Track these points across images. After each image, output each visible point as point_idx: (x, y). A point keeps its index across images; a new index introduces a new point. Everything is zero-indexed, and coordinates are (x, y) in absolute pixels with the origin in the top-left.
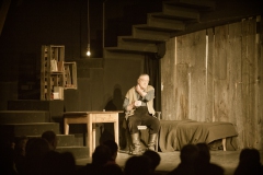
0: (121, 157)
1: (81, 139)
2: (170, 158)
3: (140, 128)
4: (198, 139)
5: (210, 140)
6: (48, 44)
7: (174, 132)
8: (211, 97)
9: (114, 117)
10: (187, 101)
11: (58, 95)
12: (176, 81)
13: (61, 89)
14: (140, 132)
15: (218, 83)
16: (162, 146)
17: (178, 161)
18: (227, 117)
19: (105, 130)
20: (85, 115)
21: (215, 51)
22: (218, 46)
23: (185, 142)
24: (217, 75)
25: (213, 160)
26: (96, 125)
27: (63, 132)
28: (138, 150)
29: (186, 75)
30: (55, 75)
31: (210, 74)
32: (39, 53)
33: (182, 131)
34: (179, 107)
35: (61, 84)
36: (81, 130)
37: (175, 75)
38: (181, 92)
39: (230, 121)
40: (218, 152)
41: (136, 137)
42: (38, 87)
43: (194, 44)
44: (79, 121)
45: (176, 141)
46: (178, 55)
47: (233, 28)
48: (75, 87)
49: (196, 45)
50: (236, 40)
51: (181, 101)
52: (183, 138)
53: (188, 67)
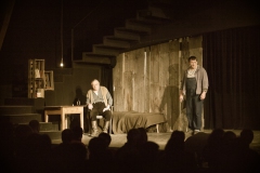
0: (85, 138)
1: (57, 126)
2: (119, 139)
3: (98, 117)
4: (140, 125)
5: (148, 125)
6: (33, 59)
7: (123, 120)
8: (148, 95)
9: (79, 110)
10: (132, 98)
11: (40, 94)
12: (124, 84)
13: (43, 90)
14: (98, 121)
15: (153, 86)
16: (114, 130)
17: (126, 141)
19: (74, 118)
20: (59, 109)
21: (151, 63)
22: (153, 59)
23: (130, 128)
24: (153, 79)
25: (150, 139)
26: (67, 116)
27: (44, 120)
29: (131, 80)
30: (38, 80)
31: (148, 79)
32: (27, 65)
33: (128, 119)
34: (126, 102)
35: (42, 87)
36: (57, 119)
37: (123, 80)
38: (127, 91)
40: (153, 134)
41: (95, 123)
42: (26, 89)
43: (137, 58)
44: (55, 113)
45: (124, 126)
46: (125, 65)
47: (163, 47)
48: (52, 89)
49: (138, 58)
50: (165, 55)
51: (128, 98)
52: (129, 124)
53: (132, 74)
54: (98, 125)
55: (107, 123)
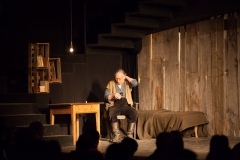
0: (103, 144)
1: (66, 129)
2: (146, 145)
3: (119, 117)
4: (172, 127)
5: (184, 127)
6: (35, 42)
7: (150, 121)
8: (184, 88)
9: (95, 108)
10: (162, 93)
11: (43, 89)
12: (151, 75)
13: (47, 83)
14: (119, 122)
15: (190, 76)
16: (140, 134)
17: (154, 148)
18: (198, 107)
19: (88, 120)
20: (69, 107)
21: (187, 46)
22: (190, 42)
23: (160, 130)
24: (189, 69)
25: (187, 146)
26: (79, 116)
27: (49, 121)
28: (118, 138)
29: (160, 69)
30: (41, 70)
31: (183, 67)
32: (27, 50)
33: (158, 120)
34: (154, 98)
35: (46, 78)
36: (65, 121)
37: (151, 69)
38: (156, 84)
39: (201, 110)
40: (191, 139)
41: (115, 126)
42: (25, 82)
43: (168, 41)
44: (64, 112)
45: (152, 129)
46: (153, 50)
47: (202, 25)
48: (59, 81)
49: (170, 41)
50: (206, 36)
51: (157, 92)
52: (159, 126)
53: (162, 61)
54: (121, 129)
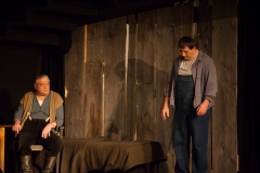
3: (34, 148)
4: (114, 164)
7: (81, 154)
8: (131, 106)
10: (99, 112)
12: (85, 86)
14: (35, 155)
15: (141, 89)
18: (153, 134)
21: (138, 45)
22: (143, 39)
24: (141, 78)
29: (99, 77)
31: (131, 75)
33: (92, 153)
37: (84, 77)
38: (92, 99)
39: (156, 140)
41: (27, 160)
43: (111, 36)
45: (83, 166)
46: (88, 50)
47: (162, 14)
49: (114, 36)
50: (165, 31)
51: (92, 112)
52: (94, 161)
53: (101, 65)
54: (33, 163)
55: (52, 160)
